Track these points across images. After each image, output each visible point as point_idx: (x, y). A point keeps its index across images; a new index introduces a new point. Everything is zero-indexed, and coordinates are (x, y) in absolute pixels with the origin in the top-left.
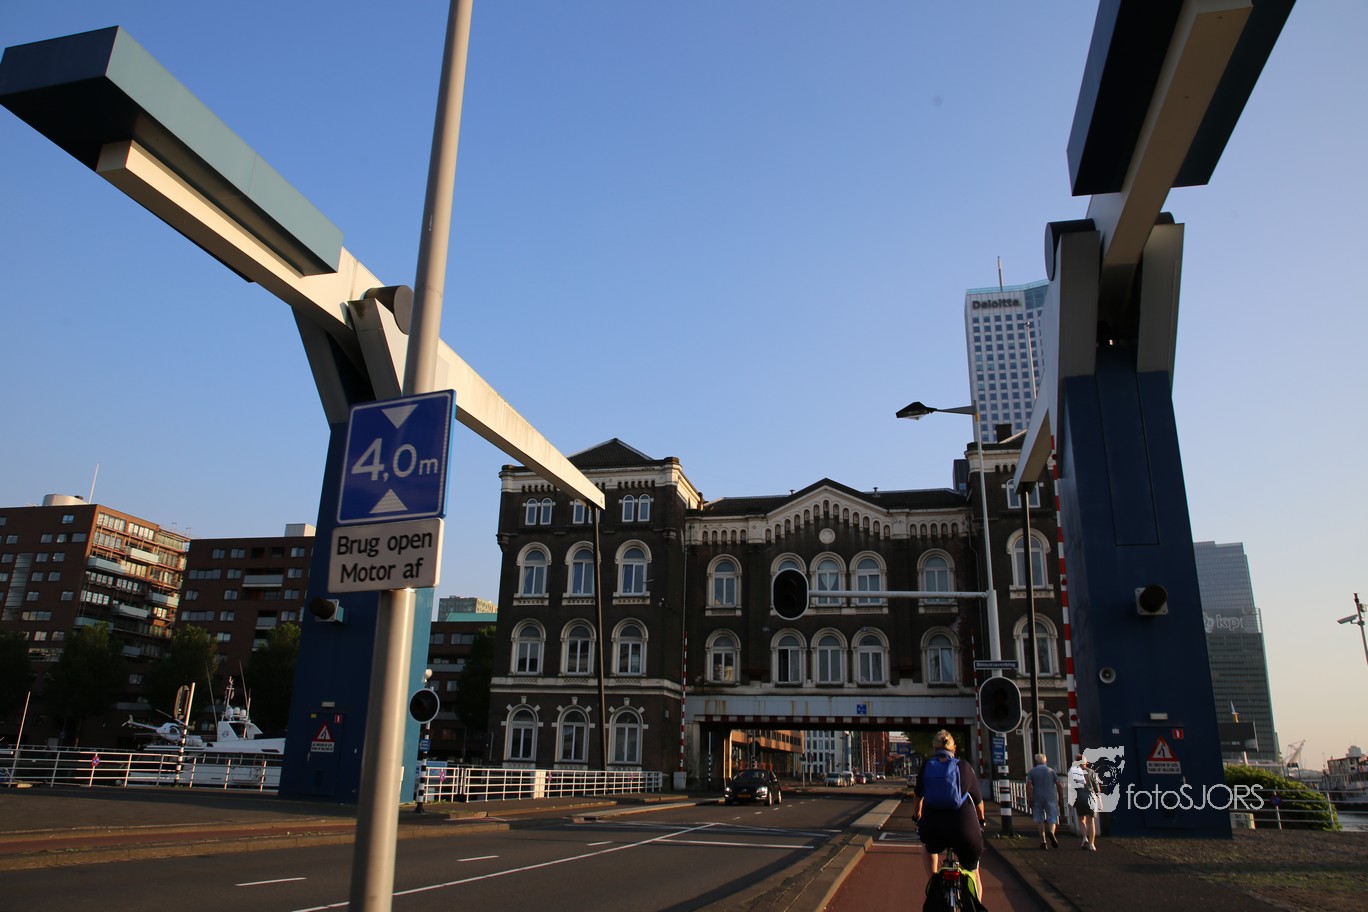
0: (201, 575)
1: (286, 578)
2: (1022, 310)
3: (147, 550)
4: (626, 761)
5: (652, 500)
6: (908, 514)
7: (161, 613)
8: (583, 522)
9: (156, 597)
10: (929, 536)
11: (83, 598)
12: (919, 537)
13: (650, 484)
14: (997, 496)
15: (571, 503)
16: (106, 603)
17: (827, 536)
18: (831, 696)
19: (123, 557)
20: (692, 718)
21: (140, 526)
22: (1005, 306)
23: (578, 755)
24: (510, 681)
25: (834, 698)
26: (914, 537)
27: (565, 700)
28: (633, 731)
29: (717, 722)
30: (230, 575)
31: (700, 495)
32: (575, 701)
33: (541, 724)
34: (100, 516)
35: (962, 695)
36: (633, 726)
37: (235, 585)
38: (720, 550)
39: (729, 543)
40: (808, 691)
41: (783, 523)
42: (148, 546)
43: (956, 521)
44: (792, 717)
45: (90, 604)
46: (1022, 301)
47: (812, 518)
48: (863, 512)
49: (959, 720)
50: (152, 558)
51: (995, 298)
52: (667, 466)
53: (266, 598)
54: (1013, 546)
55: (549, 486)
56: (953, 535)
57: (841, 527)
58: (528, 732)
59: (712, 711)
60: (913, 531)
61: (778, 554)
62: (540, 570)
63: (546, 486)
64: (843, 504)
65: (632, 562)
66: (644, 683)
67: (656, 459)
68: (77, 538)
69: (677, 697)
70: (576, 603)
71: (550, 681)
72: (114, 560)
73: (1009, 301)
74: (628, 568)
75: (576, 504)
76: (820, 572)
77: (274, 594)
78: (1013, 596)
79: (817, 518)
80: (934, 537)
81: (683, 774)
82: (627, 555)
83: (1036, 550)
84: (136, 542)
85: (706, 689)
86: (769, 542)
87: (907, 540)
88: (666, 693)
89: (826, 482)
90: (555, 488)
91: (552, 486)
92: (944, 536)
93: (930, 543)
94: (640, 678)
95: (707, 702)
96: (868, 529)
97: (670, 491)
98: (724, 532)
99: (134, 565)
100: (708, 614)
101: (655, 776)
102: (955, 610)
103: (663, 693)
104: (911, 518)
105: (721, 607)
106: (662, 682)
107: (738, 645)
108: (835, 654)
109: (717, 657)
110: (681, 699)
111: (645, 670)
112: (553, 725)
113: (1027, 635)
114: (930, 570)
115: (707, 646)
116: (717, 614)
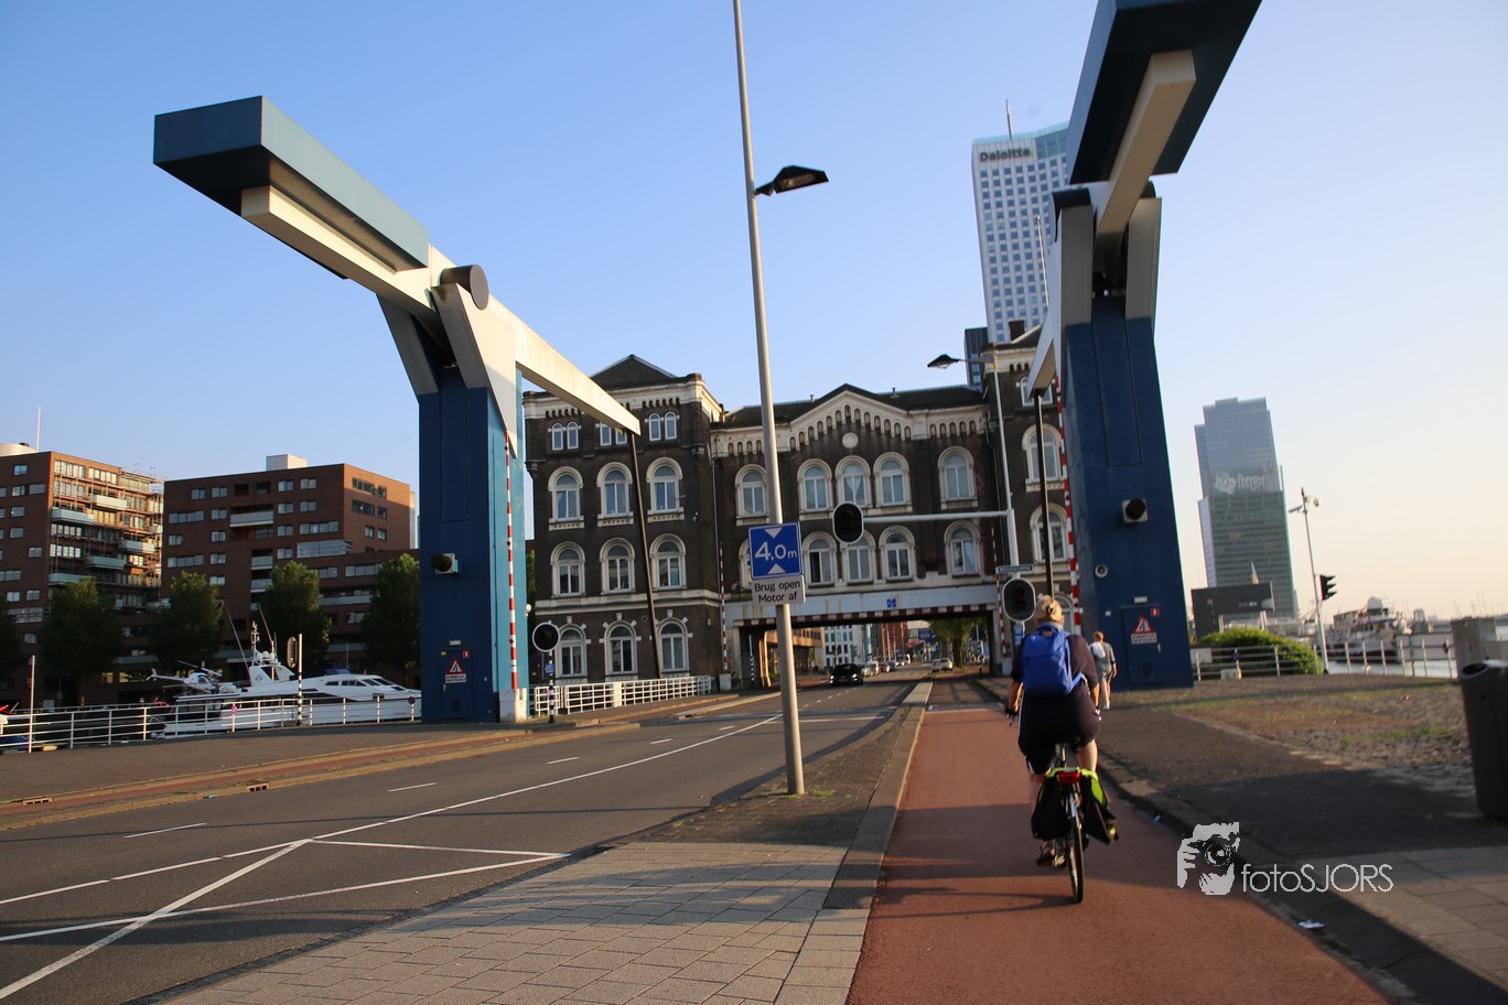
0: (182, 518)
1: (276, 515)
2: (1033, 160)
3: (112, 495)
4: (673, 668)
5: (678, 417)
6: (927, 415)
7: (137, 560)
8: (610, 443)
9: (130, 544)
10: (948, 435)
11: (52, 554)
12: (938, 436)
13: (674, 402)
14: (1011, 394)
15: (597, 425)
16: (78, 555)
17: (850, 441)
18: (862, 592)
19: (88, 506)
20: (731, 623)
21: (100, 471)
22: (1014, 156)
23: (628, 666)
24: (554, 603)
25: (865, 595)
26: (933, 437)
27: (611, 616)
28: (678, 641)
29: (755, 626)
30: (215, 515)
31: (721, 406)
32: (619, 617)
33: (589, 641)
34: (57, 464)
35: (985, 583)
36: (677, 635)
37: (222, 525)
38: (746, 460)
39: (755, 453)
40: (840, 590)
41: (806, 431)
42: (113, 490)
43: (971, 418)
44: (827, 615)
45: (62, 559)
46: (1034, 150)
47: (834, 423)
48: (884, 415)
49: (982, 606)
50: (120, 503)
51: (1005, 148)
52: (690, 383)
53: (257, 537)
54: (1028, 442)
55: (573, 410)
56: (971, 432)
57: (863, 430)
58: (577, 649)
59: (749, 616)
60: (933, 431)
61: (803, 461)
62: (572, 494)
63: (569, 411)
64: (864, 408)
65: (665, 481)
66: (685, 595)
67: (679, 376)
68: (35, 489)
69: (716, 605)
70: (612, 524)
71: (594, 600)
72: (80, 510)
73: (1019, 151)
74: (660, 486)
75: (601, 426)
76: (846, 475)
77: (266, 531)
78: (1029, 489)
79: (839, 424)
80: (953, 436)
81: (728, 676)
82: (658, 473)
83: (1049, 444)
84: (99, 488)
85: (742, 595)
86: (794, 450)
87: (928, 440)
88: (707, 603)
89: (846, 387)
90: (579, 411)
91: (576, 410)
92: (963, 434)
93: (949, 441)
94: (681, 590)
95: (745, 607)
96: (889, 431)
97: (694, 409)
98: (749, 443)
99: (101, 513)
100: (739, 523)
101: (703, 680)
102: (975, 504)
103: (704, 602)
104: (931, 418)
105: (751, 516)
106: (703, 592)
108: (864, 554)
110: (720, 607)
111: (685, 583)
112: (601, 641)
113: (1043, 525)
114: (950, 467)
116: (747, 523)
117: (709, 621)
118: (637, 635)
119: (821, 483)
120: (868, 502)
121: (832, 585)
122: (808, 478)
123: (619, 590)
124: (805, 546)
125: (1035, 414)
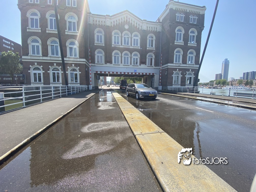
4: (75, 82)
8: (52, 4)
10: (151, 30)
17: (126, 27)
18: (127, 68)
20: (92, 72)
23: (58, 81)
24: (29, 57)
26: (147, 30)
27: (52, 64)
29: (98, 73)
32: (55, 64)
33: (44, 71)
36: (76, 72)
38: (98, 26)
39: (101, 25)
41: (115, 21)
43: (156, 27)
47: (123, 21)
49: (153, 74)
54: (176, 31)
57: (130, 24)
58: (39, 74)
59: (97, 70)
61: (114, 30)
62: (36, 19)
64: (131, 18)
65: (71, 21)
66: (78, 60)
70: (52, 32)
71: (45, 58)
76: (124, 36)
81: (91, 86)
83: (181, 33)
89: (127, 11)
92: (154, 31)
96: (137, 26)
98: (99, 21)
100: (95, 44)
101: (85, 86)
102: (154, 49)
103: (85, 63)
104: (147, 25)
105: (99, 43)
106: (84, 60)
107: (104, 54)
108: (128, 58)
109: (98, 56)
110: (89, 67)
111: (78, 56)
112: (48, 72)
113: (177, 54)
114: (150, 39)
115: (95, 53)
116: (98, 45)
117: (86, 69)
118: (62, 71)
119: (118, 37)
120: (130, 45)
121: (119, 65)
122: (114, 35)
123: (55, 56)
124: (113, 54)
125: (179, 23)
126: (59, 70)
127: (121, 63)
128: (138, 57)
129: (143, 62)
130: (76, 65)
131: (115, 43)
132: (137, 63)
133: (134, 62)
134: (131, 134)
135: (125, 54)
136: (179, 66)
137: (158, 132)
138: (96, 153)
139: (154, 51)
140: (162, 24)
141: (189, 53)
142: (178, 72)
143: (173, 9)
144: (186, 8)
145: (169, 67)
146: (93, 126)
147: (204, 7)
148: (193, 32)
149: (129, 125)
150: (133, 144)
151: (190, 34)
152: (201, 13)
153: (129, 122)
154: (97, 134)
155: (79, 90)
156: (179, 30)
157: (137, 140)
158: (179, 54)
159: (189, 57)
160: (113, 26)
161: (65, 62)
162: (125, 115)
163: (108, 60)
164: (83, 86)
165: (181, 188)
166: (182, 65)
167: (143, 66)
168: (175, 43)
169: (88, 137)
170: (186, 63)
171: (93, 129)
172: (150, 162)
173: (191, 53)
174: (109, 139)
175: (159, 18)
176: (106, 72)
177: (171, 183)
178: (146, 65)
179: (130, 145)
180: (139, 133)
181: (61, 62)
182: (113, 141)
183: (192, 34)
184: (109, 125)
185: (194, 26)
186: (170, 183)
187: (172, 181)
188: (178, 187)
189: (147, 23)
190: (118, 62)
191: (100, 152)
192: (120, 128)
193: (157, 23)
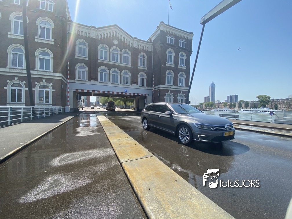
4: (44, 103)
20: (71, 89)
23: (20, 100)
25: (116, 87)
27: (12, 78)
32: (16, 78)
36: (47, 90)
38: (80, 37)
39: (84, 36)
40: (109, 85)
41: (102, 34)
43: (148, 46)
47: (111, 35)
48: (126, 38)
49: (145, 95)
54: (167, 53)
56: (147, 50)
57: (120, 40)
59: (78, 88)
61: (100, 44)
64: (121, 34)
65: (45, 27)
66: (52, 74)
69: (65, 82)
70: (15, 37)
71: (2, 69)
74: (42, 28)
76: (113, 52)
80: (143, 50)
81: (69, 107)
82: (42, 22)
83: (172, 55)
87: (137, 48)
89: (116, 25)
94: (50, 72)
96: (127, 43)
98: (82, 32)
100: (76, 57)
101: (59, 108)
102: (146, 69)
103: (61, 78)
104: (138, 43)
105: (81, 56)
106: (61, 75)
107: (87, 69)
108: (117, 76)
109: (79, 72)
110: (67, 83)
111: (52, 70)
112: (5, 88)
113: (168, 75)
114: (141, 58)
115: (76, 68)
116: (79, 58)
117: (63, 86)
118: (26, 88)
119: (105, 52)
120: (119, 61)
121: (107, 83)
122: (101, 50)
123: (17, 67)
124: (99, 70)
125: (170, 46)
126: (21, 87)
127: (109, 81)
128: (129, 76)
129: (134, 81)
130: (48, 80)
131: (102, 58)
132: (127, 82)
133: (124, 81)
134: (117, 163)
135: (114, 72)
136: (171, 88)
137: (148, 157)
138: (69, 189)
139: (146, 71)
140: (153, 44)
141: (180, 76)
142: (170, 94)
143: (164, 31)
144: (175, 32)
145: (161, 88)
146: (68, 157)
147: (192, 33)
148: (182, 55)
149: (115, 152)
150: (118, 174)
151: (180, 57)
152: (189, 38)
153: (115, 149)
154: (71, 167)
155: (50, 112)
156: (170, 52)
157: (123, 169)
158: (171, 76)
159: (180, 79)
160: (99, 39)
161: (31, 76)
162: (111, 141)
163: (93, 77)
164: (57, 108)
165: (167, 213)
166: (173, 87)
167: (134, 86)
168: (167, 65)
169: (59, 172)
170: (177, 85)
171: (67, 161)
172: (136, 191)
173: (182, 75)
174: (88, 171)
175: (150, 37)
176: (89, 90)
177: (158, 209)
178: (137, 84)
179: (114, 175)
180: (126, 160)
181: (26, 75)
182: (92, 173)
183: (182, 58)
184: (90, 154)
185: (184, 50)
186: (156, 210)
187: (158, 207)
188: (165, 212)
189: (138, 41)
190: (105, 80)
191: (75, 188)
192: (103, 157)
193: (149, 42)
